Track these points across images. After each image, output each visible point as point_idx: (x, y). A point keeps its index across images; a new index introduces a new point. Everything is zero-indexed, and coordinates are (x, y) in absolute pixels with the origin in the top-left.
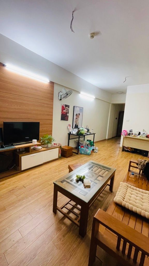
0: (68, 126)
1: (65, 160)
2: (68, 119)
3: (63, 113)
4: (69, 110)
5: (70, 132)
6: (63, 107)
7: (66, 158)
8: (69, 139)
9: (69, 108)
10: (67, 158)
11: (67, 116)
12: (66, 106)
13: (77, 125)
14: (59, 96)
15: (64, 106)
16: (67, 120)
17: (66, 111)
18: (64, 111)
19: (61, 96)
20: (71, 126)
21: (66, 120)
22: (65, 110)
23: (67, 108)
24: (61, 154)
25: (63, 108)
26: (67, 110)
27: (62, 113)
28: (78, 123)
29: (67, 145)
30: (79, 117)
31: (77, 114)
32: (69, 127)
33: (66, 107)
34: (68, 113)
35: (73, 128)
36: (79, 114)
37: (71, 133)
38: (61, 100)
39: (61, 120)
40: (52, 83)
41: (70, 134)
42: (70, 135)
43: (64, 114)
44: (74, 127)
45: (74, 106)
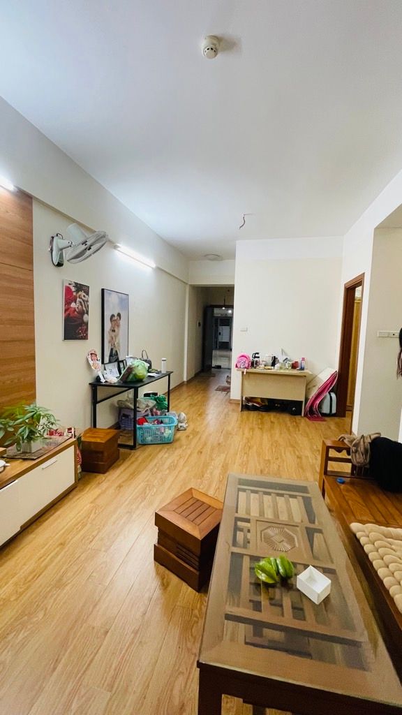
0: (90, 359)
2: (87, 335)
3: (69, 314)
4: (90, 300)
5: (98, 379)
6: (68, 290)
7: (101, 477)
8: (95, 401)
9: (88, 294)
10: (104, 473)
11: (83, 322)
12: (80, 287)
13: (116, 351)
14: (52, 250)
15: (73, 289)
16: (85, 338)
17: (80, 306)
18: (73, 305)
19: (61, 250)
20: (99, 357)
22: (75, 302)
23: (82, 293)
24: (82, 466)
25: (69, 297)
26: (84, 301)
27: (67, 313)
28: (118, 343)
30: (118, 326)
31: (113, 316)
32: (91, 363)
33: (77, 291)
34: (87, 313)
35: (103, 363)
36: (119, 315)
37: (103, 380)
38: (60, 265)
39: (65, 339)
40: (25, 199)
41: (96, 385)
42: (98, 387)
43: (71, 315)
44: (107, 359)
45: (103, 290)
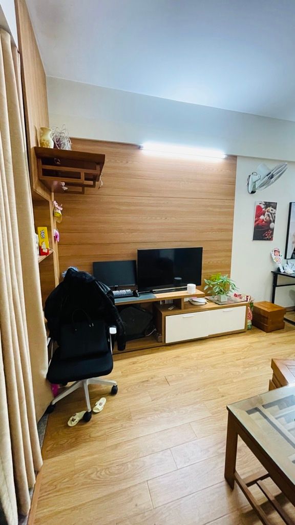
1: (263, 339)
2: (272, 237)
3: (258, 224)
5: (279, 269)
8: (275, 285)
11: (270, 229)
12: (268, 205)
15: (263, 206)
16: (271, 239)
18: (262, 217)
21: (267, 240)
22: (264, 215)
23: (270, 209)
24: (253, 321)
25: (259, 211)
26: (271, 214)
27: (257, 222)
29: (268, 299)
34: (274, 222)
39: (254, 240)
45: (291, 203)
